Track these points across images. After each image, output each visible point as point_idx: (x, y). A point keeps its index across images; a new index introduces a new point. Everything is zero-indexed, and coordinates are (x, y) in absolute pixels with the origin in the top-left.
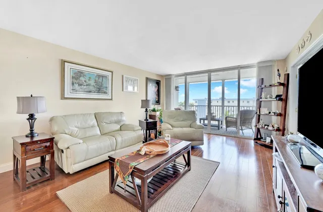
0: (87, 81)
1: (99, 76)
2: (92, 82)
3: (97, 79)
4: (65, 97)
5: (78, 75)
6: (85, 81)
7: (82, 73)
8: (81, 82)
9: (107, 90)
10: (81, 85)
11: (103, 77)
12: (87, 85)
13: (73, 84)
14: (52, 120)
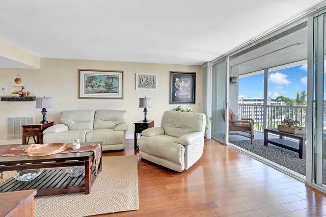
0: (98, 83)
1: (109, 78)
2: (103, 84)
3: (107, 81)
4: (81, 97)
5: (90, 79)
6: (96, 84)
7: (93, 77)
8: (92, 85)
9: (117, 89)
10: (93, 87)
11: (112, 78)
12: (98, 87)
13: (86, 86)
14: (61, 113)
